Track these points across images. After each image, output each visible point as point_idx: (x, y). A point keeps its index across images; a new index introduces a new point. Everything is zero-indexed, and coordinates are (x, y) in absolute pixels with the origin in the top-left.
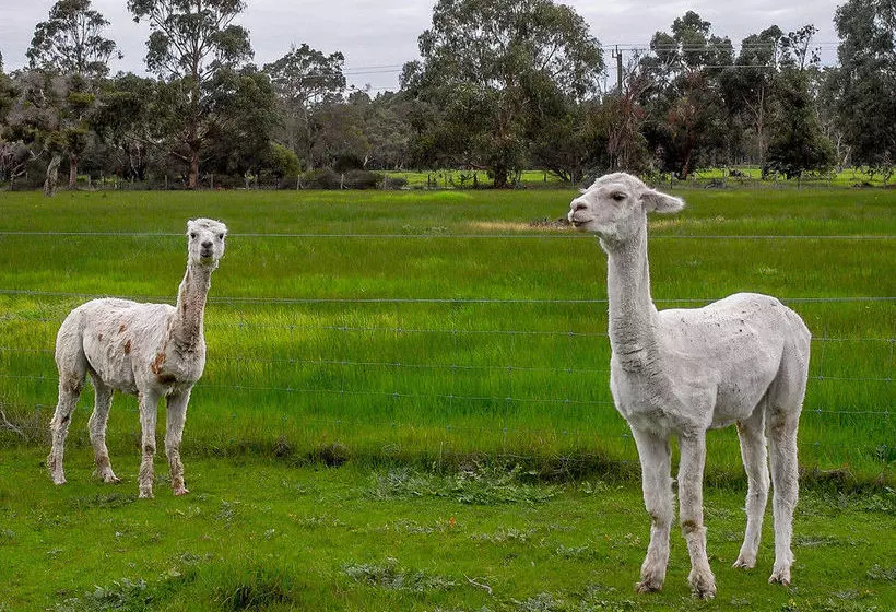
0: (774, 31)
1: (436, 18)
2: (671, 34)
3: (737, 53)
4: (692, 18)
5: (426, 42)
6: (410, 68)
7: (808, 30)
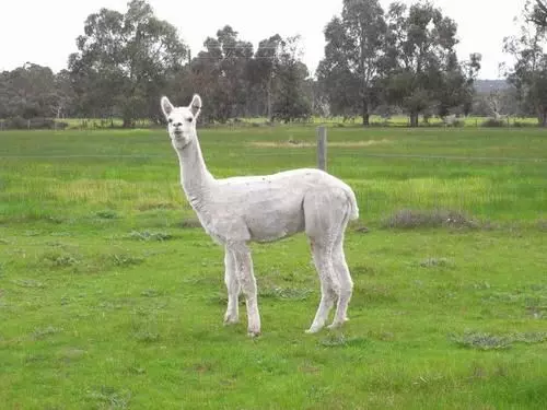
0: (277, 37)
1: (86, 28)
2: (216, 38)
3: (255, 50)
4: (228, 30)
5: (81, 42)
6: (73, 56)
7: (298, 37)
